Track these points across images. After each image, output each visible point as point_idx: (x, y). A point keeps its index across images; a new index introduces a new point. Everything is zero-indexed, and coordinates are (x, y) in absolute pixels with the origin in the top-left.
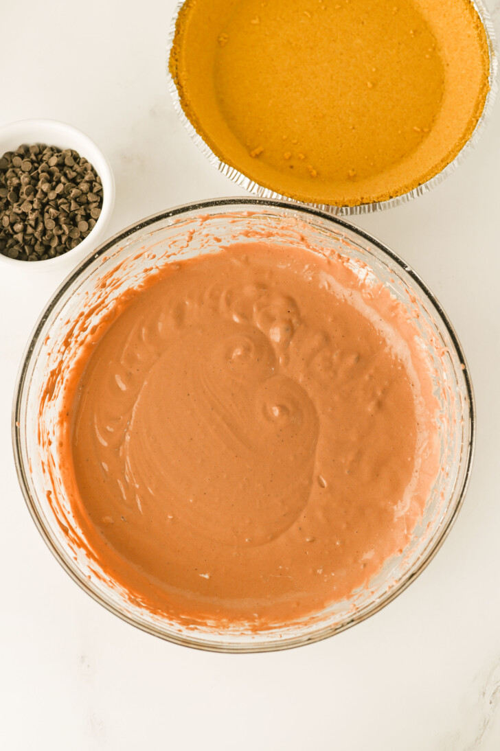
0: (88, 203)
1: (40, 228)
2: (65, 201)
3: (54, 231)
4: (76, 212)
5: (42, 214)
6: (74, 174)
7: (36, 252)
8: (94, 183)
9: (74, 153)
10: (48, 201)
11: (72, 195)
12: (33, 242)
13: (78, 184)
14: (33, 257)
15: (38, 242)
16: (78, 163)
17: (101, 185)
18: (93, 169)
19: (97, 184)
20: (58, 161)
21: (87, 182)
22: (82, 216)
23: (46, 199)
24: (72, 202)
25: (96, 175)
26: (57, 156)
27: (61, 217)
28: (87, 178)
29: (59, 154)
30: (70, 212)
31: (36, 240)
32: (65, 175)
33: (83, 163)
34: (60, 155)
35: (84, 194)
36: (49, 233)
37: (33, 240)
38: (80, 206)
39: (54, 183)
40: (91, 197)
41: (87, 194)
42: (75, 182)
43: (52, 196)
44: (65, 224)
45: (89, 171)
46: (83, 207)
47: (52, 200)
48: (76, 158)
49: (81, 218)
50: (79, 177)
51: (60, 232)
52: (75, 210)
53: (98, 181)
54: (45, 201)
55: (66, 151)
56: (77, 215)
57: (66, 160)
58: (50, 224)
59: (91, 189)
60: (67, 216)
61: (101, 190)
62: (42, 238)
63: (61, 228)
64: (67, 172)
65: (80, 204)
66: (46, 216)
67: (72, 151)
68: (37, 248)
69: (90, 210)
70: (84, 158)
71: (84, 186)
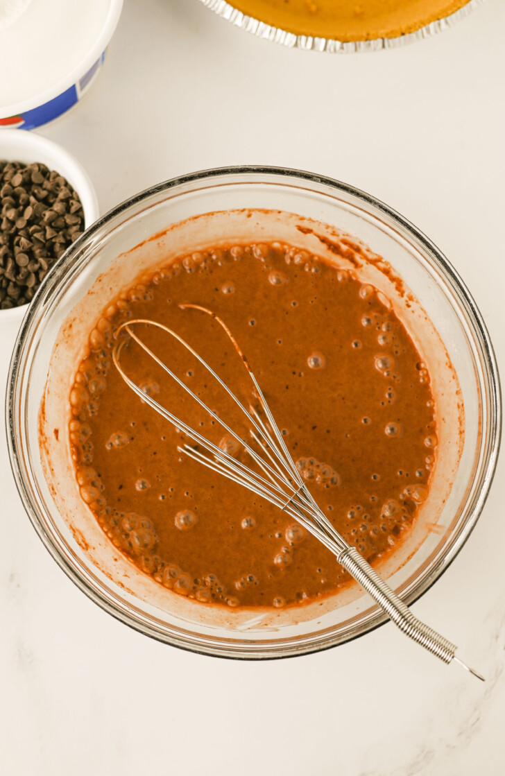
0: (67, 227)
1: (10, 265)
2: (38, 228)
3: (29, 267)
4: (53, 240)
5: (11, 248)
6: (44, 193)
7: (10, 296)
8: (71, 201)
9: (42, 167)
10: (17, 230)
11: (46, 219)
12: (4, 284)
13: (51, 205)
14: (7, 302)
15: (11, 284)
16: (48, 179)
17: (79, 201)
18: (66, 184)
19: (74, 202)
20: (24, 179)
21: (62, 201)
22: (61, 244)
23: (14, 229)
24: (47, 228)
25: (72, 190)
26: (22, 173)
27: (34, 248)
28: (61, 195)
29: (24, 170)
30: (47, 241)
31: (8, 281)
32: (34, 195)
33: (54, 178)
34: (26, 171)
35: (59, 216)
36: (23, 270)
37: (4, 281)
38: (58, 232)
39: (21, 208)
40: (69, 220)
41: (63, 215)
42: (46, 202)
43: (20, 224)
44: (42, 257)
45: (63, 187)
46: (61, 233)
47: (22, 229)
48: (45, 172)
49: (61, 247)
50: (51, 196)
51: (37, 266)
52: (52, 238)
53: (74, 196)
54: (12, 231)
55: (32, 165)
56: (54, 243)
57: (33, 177)
58: (23, 260)
59: (68, 209)
60: (43, 247)
61: (81, 209)
62: (15, 276)
63: (36, 261)
64: (36, 191)
65: (57, 230)
66: (17, 249)
67: (39, 165)
68: (11, 290)
69: (70, 236)
70: (54, 172)
71: (58, 207)
